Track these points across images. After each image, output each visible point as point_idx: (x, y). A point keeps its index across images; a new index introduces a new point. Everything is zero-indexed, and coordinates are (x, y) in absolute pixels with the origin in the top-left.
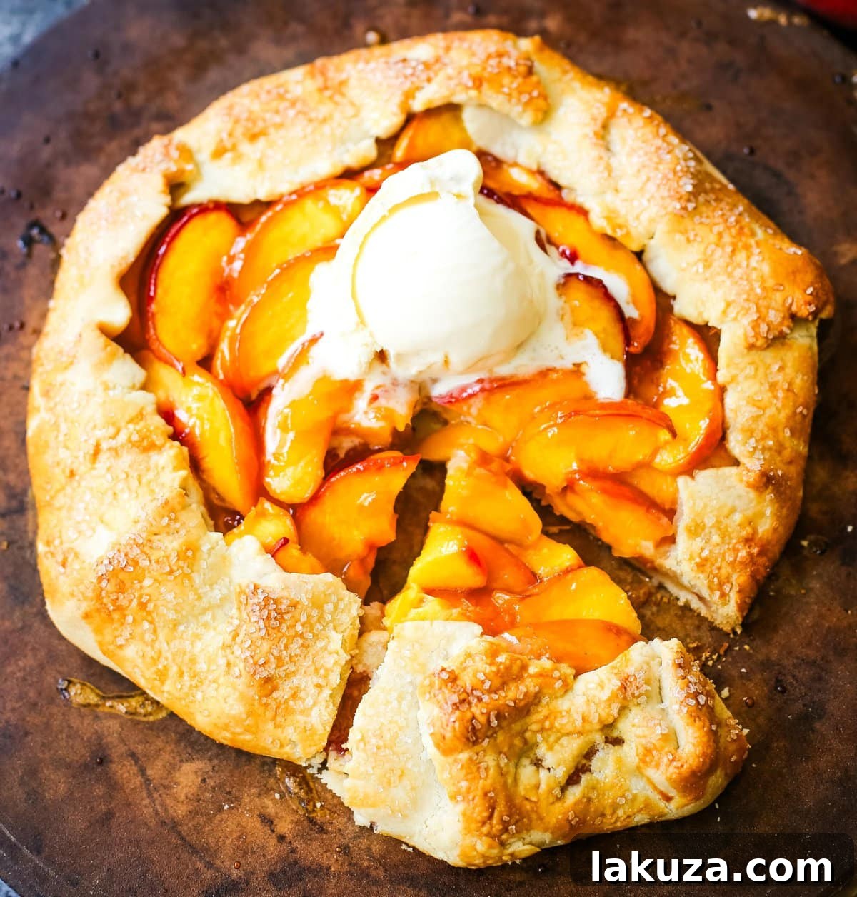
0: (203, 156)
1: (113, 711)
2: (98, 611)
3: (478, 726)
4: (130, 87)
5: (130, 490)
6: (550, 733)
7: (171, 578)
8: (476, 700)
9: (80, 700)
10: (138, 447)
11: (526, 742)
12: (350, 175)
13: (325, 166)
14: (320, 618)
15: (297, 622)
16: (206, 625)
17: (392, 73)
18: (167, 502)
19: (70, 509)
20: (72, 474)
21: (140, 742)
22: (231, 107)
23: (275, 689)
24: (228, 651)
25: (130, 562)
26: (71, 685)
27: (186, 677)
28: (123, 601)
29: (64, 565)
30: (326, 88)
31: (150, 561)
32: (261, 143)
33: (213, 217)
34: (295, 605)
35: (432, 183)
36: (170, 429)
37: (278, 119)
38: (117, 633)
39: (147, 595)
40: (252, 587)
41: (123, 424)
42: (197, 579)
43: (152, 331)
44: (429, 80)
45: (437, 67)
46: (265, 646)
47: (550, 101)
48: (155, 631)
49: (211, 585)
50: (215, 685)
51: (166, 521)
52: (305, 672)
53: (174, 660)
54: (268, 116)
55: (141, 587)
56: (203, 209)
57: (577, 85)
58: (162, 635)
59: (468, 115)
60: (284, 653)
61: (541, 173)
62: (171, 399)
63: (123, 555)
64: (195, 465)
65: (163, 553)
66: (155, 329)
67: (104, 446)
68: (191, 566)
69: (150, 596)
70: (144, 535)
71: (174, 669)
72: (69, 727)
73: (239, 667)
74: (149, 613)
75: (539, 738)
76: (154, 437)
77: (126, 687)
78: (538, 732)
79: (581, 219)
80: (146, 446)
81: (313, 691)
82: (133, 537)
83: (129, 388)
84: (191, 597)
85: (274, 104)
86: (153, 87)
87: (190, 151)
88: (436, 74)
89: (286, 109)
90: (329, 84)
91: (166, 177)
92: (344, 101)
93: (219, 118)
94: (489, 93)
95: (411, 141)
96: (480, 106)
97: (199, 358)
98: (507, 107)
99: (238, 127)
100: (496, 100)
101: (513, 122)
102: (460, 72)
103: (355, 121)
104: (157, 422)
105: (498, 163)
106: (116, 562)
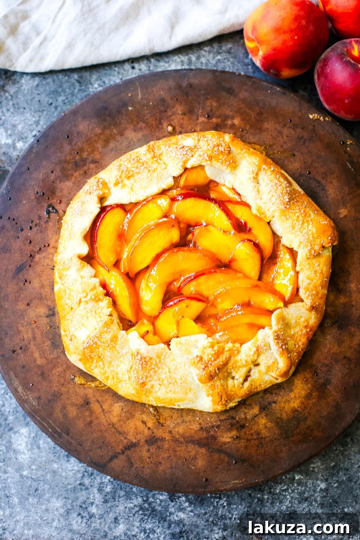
0: (111, 185)
1: (90, 386)
2: (84, 358)
3: (212, 374)
4: (82, 150)
5: (93, 316)
6: (236, 368)
7: (109, 348)
8: (210, 365)
9: (79, 382)
10: (94, 300)
11: (228, 373)
12: (164, 192)
13: (156, 189)
14: (160, 362)
15: (152, 364)
16: (121, 362)
17: (179, 153)
18: (106, 322)
19: (72, 320)
20: (72, 308)
21: (100, 396)
22: (120, 166)
23: (145, 385)
24: (129, 373)
25: (94, 343)
26: (75, 377)
27: (115, 378)
28: (92, 356)
29: (71, 340)
30: (155, 157)
31: (101, 342)
32: (132, 180)
33: (116, 210)
34: (151, 359)
36: (105, 291)
37: (138, 171)
38: (91, 365)
39: (100, 353)
40: (136, 353)
41: (88, 291)
42: (117, 347)
43: (96, 254)
44: (192, 156)
45: (196, 149)
46: (142, 372)
47: (237, 163)
48: (104, 364)
49: (122, 349)
50: (125, 383)
51: (105, 329)
52: (156, 380)
53: (111, 374)
54: (134, 169)
55: (99, 351)
56: (112, 207)
57: (246, 155)
58: (106, 366)
59: (206, 168)
60: (148, 375)
61: (234, 189)
62: (105, 279)
63: (92, 340)
64: (114, 303)
65: (105, 340)
67: (83, 300)
68: (115, 344)
69: (102, 354)
70: (99, 334)
71: (111, 377)
72: (76, 392)
73: (133, 379)
74: (102, 359)
75: (232, 370)
76: (100, 296)
77: (94, 379)
79: (248, 209)
80: (97, 300)
81: (158, 386)
82: (95, 334)
83: (90, 277)
84: (116, 353)
85: (136, 164)
86: (90, 150)
87: (106, 183)
88: (195, 154)
89: (140, 166)
90: (155, 155)
91: (98, 197)
92: (161, 162)
93: (116, 170)
94: (215, 162)
95: (186, 178)
96: (211, 166)
97: (114, 263)
98: (221, 167)
99: (123, 174)
100: (217, 165)
101: (223, 171)
102: (204, 154)
103: (166, 170)
104: (101, 290)
105: (218, 184)
106: (89, 343)
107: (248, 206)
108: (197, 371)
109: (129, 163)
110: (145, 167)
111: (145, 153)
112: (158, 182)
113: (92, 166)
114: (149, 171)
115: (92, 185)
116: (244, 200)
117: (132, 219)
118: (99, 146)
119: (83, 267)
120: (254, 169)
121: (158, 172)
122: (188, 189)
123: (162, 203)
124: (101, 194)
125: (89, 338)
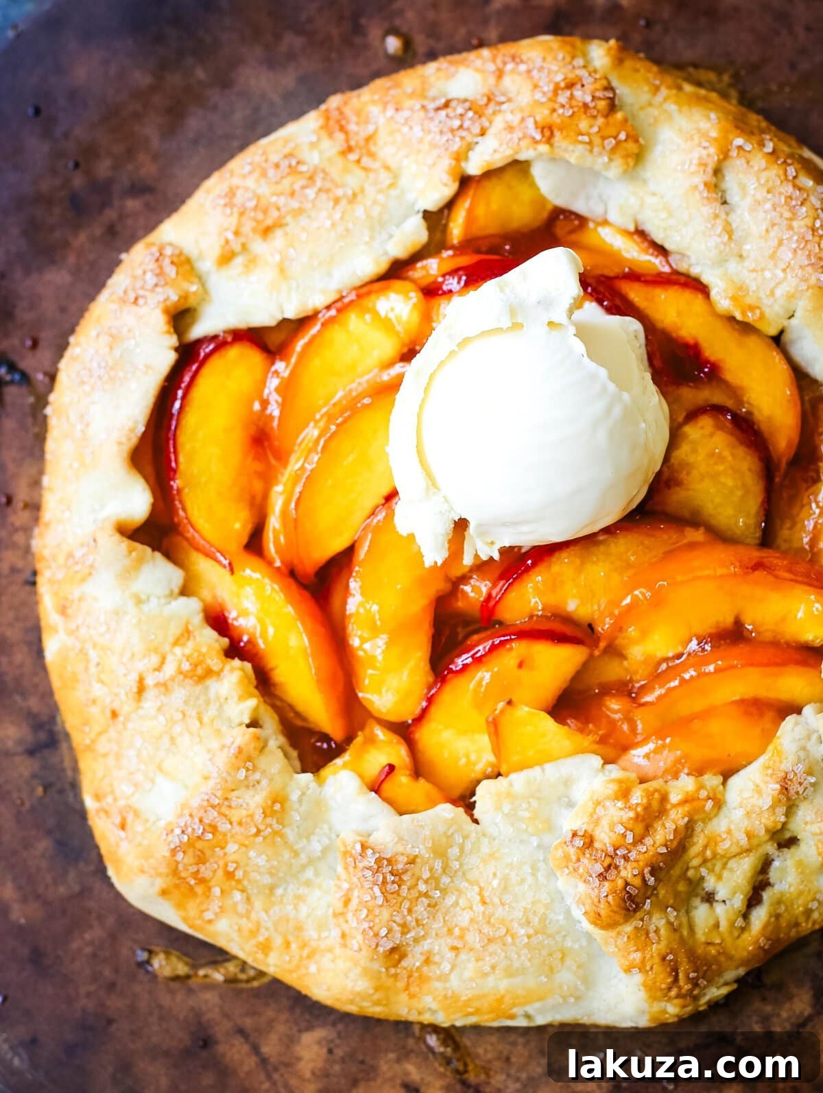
0: (206, 265)
1: (208, 980)
2: (176, 886)
3: (634, 892)
4: (90, 152)
5: (191, 733)
6: (714, 861)
7: (260, 839)
8: (622, 861)
9: (167, 972)
10: (191, 678)
11: (690, 881)
12: (397, 270)
13: (369, 264)
14: (445, 868)
15: (418, 879)
16: (308, 884)
17: (434, 126)
18: (240, 750)
19: (118, 756)
20: (114, 714)
22: (232, 193)
23: (403, 956)
24: (341, 920)
25: (207, 828)
26: (153, 956)
27: (293, 946)
28: (205, 871)
29: (123, 826)
30: (350, 149)
31: (231, 823)
32: (278, 239)
33: (234, 353)
34: (412, 861)
35: (512, 311)
36: (226, 641)
37: (295, 204)
38: (204, 907)
39: (232, 862)
40: (358, 847)
41: (167, 648)
42: (290, 833)
43: (181, 513)
44: (483, 133)
45: (492, 107)
46: (386, 914)
47: (642, 141)
48: (248, 899)
49: (308, 838)
50: (329, 956)
51: (243, 773)
52: (437, 935)
53: (276, 930)
54: (282, 201)
55: (225, 854)
56: (220, 343)
57: (672, 107)
58: (258, 904)
59: (537, 171)
60: (409, 918)
61: (641, 234)
62: (220, 600)
63: (197, 820)
64: (264, 682)
65: (244, 813)
66: (184, 509)
67: (150, 681)
68: (281, 821)
69: (236, 862)
70: (219, 794)
71: (278, 941)
72: (160, 1007)
73: (357, 941)
74: (239, 881)
75: (703, 871)
76: (209, 661)
77: (218, 955)
78: (700, 866)
79: (698, 299)
80: (201, 674)
81: (450, 955)
82: (206, 797)
83: (166, 596)
84: (287, 855)
85: (287, 182)
86: (118, 149)
87: (188, 261)
88: (491, 122)
89: (303, 187)
90: (352, 143)
91: (166, 311)
92: (376, 165)
93: (219, 209)
94: (564, 144)
95: (470, 211)
96: (553, 159)
97: (245, 540)
98: (588, 161)
99: (244, 219)
100: (574, 153)
101: (597, 175)
102: (523, 120)
103: (393, 192)
104: (210, 639)
105: (582, 221)
106: (190, 830)
107: (697, 286)
108: (582, 887)
109: (263, 181)
110: (320, 190)
111: (314, 138)
112: (372, 238)
113: (132, 204)
114: (337, 201)
115: (139, 272)
116: (682, 267)
117: (292, 373)
118: (150, 131)
119: (140, 561)
120: (704, 152)
121: (369, 203)
122: (479, 252)
123: (392, 309)
124: (174, 298)
125: (186, 812)
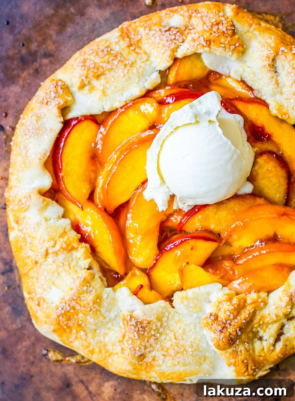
0: (74, 89)
1: (70, 362)
2: (59, 329)
3: (232, 337)
5: (66, 272)
6: (263, 325)
7: (92, 312)
8: (229, 325)
9: (54, 358)
10: (66, 250)
11: (253, 333)
12: (148, 94)
13: (137, 91)
14: (161, 325)
15: (151, 330)
16: (109, 329)
17: (164, 38)
18: (85, 279)
19: (37, 279)
20: (36, 263)
21: (84, 375)
22: (85, 61)
23: (144, 357)
24: (121, 343)
25: (71, 308)
26: (49, 352)
27: (103, 352)
28: (70, 324)
29: (39, 305)
30: (131, 45)
31: (81, 306)
32: (103, 80)
33: (85, 124)
34: (149, 323)
36: (79, 236)
37: (109, 66)
38: (69, 336)
39: (81, 321)
40: (129, 317)
41: (57, 238)
42: (103, 310)
43: (63, 186)
44: (183, 42)
45: (187, 31)
46: (139, 342)
47: (245, 46)
48: (86, 334)
49: (109, 312)
50: (116, 356)
51: (85, 288)
52: (157, 350)
53: (96, 346)
54: (104, 65)
55: (78, 317)
56: (79, 120)
57: (256, 33)
58: (90, 336)
59: (204, 57)
60: (147, 344)
61: (243, 82)
62: (77, 219)
63: (67, 305)
64: (93, 251)
65: (86, 302)
66: (64, 184)
67: (50, 251)
68: (99, 306)
69: (82, 321)
70: (76, 295)
71: (97, 350)
72: (51, 371)
73: (127, 352)
74: (83, 328)
75: (259, 329)
76: (73, 244)
77: (73, 353)
78: (258, 327)
79: (265, 109)
80: (70, 249)
81: (162, 358)
82: (71, 296)
83: (57, 218)
84: (101, 318)
85: (106, 57)
86: (40, 39)
87: (67, 87)
88: (186, 37)
89: (113, 60)
90: (132, 42)
91: (59, 108)
92: (141, 52)
93: (80, 67)
94: (215, 48)
95: (177, 71)
96: (210, 52)
97: (87, 197)
98: (224, 53)
99: (89, 72)
100: (218, 51)
101: (227, 59)
102: (199, 37)
103: (148, 63)
104: (73, 235)
105: (221, 75)
106: (65, 308)
107: (264, 104)
108: (213, 335)
109: (97, 57)
110: (119, 61)
111: (117, 40)
112: (139, 81)
113: (45, 61)
114: (126, 65)
115: (48, 91)
116: (259, 96)
117: (107, 133)
118: (52, 32)
119: (47, 205)
120: (269, 52)
121: (138, 67)
122: (180, 87)
123: (147, 109)
124: (62, 103)
125: (63, 301)
